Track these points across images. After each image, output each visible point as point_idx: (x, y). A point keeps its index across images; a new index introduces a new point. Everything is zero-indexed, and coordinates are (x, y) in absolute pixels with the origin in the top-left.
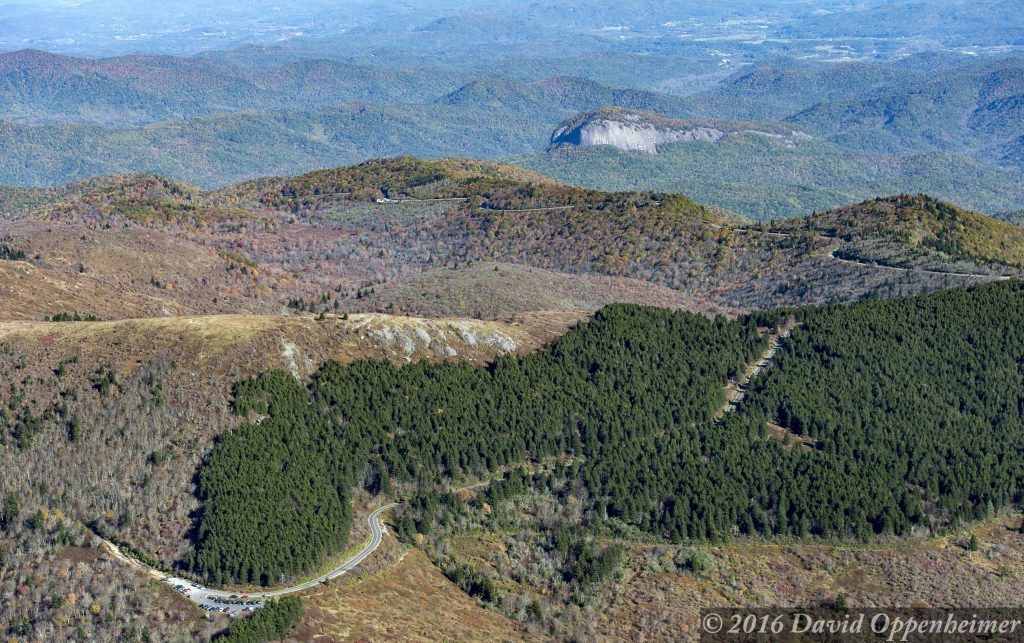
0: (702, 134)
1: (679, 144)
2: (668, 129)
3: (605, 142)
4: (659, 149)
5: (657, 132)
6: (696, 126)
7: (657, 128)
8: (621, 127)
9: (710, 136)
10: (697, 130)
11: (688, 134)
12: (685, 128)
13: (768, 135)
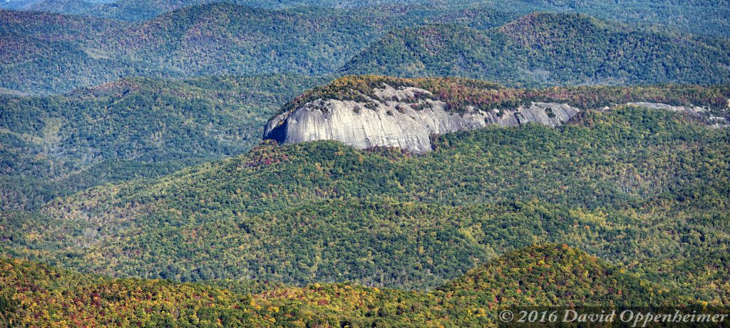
0: (536, 114)
1: (479, 135)
2: (471, 108)
3: (324, 136)
4: (436, 142)
5: (446, 114)
6: (527, 100)
7: (447, 108)
8: (356, 110)
9: (551, 115)
10: (528, 106)
11: (508, 114)
12: (506, 105)
13: (675, 109)
